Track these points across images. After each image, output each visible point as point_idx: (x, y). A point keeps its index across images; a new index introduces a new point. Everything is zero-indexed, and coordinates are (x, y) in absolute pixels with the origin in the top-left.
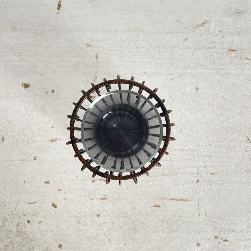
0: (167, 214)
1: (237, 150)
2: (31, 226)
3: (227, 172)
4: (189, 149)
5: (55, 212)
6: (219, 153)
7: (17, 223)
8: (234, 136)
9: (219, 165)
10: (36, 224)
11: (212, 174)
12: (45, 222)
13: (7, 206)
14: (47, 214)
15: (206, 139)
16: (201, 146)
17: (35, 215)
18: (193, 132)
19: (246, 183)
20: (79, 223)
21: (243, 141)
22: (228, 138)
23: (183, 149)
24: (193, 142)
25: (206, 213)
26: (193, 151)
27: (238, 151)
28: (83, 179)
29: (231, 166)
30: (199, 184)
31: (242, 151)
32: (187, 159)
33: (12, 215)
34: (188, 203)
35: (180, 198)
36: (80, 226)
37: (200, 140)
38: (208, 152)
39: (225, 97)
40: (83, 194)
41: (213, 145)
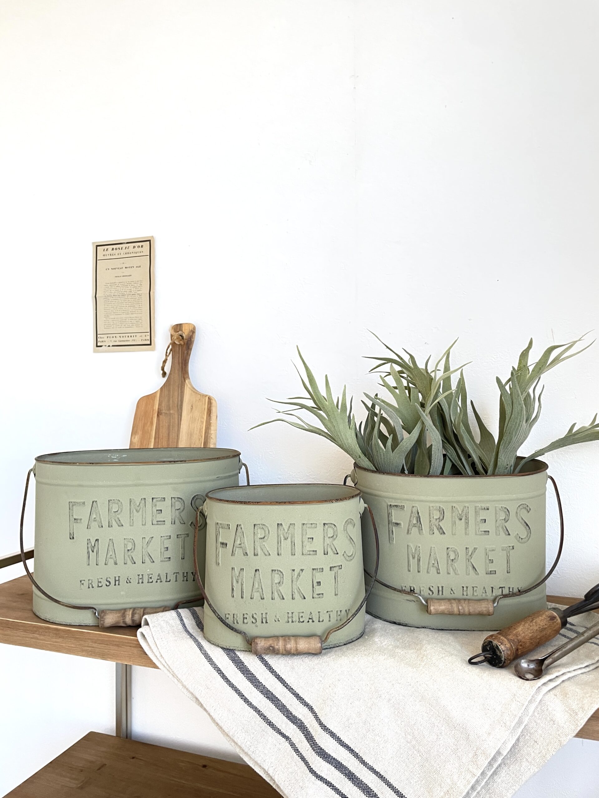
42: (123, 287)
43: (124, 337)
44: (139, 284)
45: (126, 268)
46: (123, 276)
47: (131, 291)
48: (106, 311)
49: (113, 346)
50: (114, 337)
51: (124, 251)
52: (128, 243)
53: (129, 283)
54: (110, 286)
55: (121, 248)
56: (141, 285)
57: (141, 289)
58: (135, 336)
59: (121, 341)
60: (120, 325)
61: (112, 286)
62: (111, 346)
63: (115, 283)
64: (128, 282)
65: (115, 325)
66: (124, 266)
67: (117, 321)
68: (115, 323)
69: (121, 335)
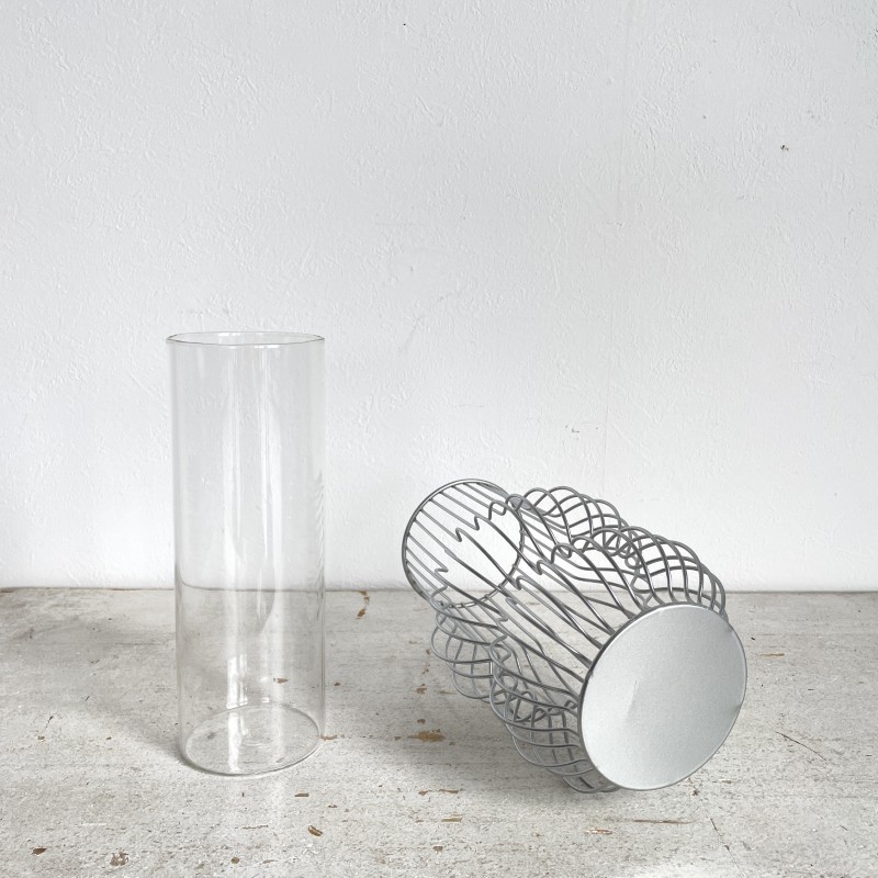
0: (636, 846)
2: (241, 869)
3: (764, 780)
5: (315, 843)
7: (200, 862)
10: (255, 865)
11: (730, 782)
12: (283, 861)
13: (184, 832)
14: (291, 847)
17: (257, 847)
19: (823, 797)
20: (384, 862)
25: (745, 844)
28: (395, 789)
30: (701, 796)
33: (192, 849)
34: (687, 828)
35: (662, 819)
36: (385, 868)
40: (394, 813)
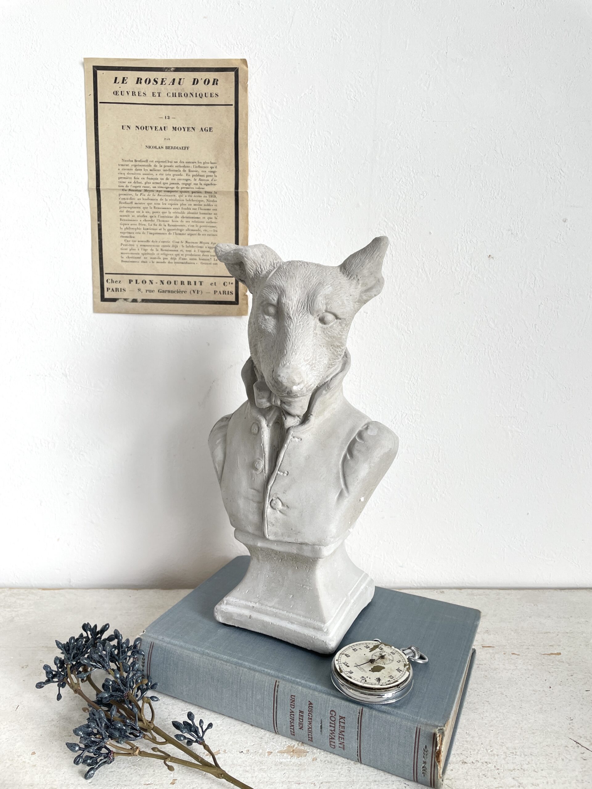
1: (567, 758)
4: (478, 762)
6: (536, 764)
8: (549, 740)
9: (545, 782)
15: (502, 746)
16: (497, 755)
18: (473, 737)
21: (569, 746)
22: (540, 743)
23: (465, 760)
24: (479, 751)
26: (485, 764)
27: (570, 760)
29: (570, 783)
31: (576, 759)
32: (479, 776)
37: (491, 746)
38: (513, 763)
39: (504, 693)
41: (517, 754)
42: (167, 172)
43: (173, 283)
44: (209, 169)
45: (175, 129)
46: (168, 148)
47: (189, 184)
48: (124, 225)
49: (144, 301)
50: (148, 282)
51: (168, 88)
52: (177, 70)
53: (182, 165)
54: (134, 168)
55: (159, 82)
56: (214, 172)
57: (213, 182)
58: (198, 284)
59: (164, 292)
60: (162, 257)
61: (138, 168)
62: (139, 300)
63: (147, 161)
64: (181, 162)
65: (148, 256)
66: (171, 123)
67: (154, 248)
68: (149, 251)
69: (166, 279)
